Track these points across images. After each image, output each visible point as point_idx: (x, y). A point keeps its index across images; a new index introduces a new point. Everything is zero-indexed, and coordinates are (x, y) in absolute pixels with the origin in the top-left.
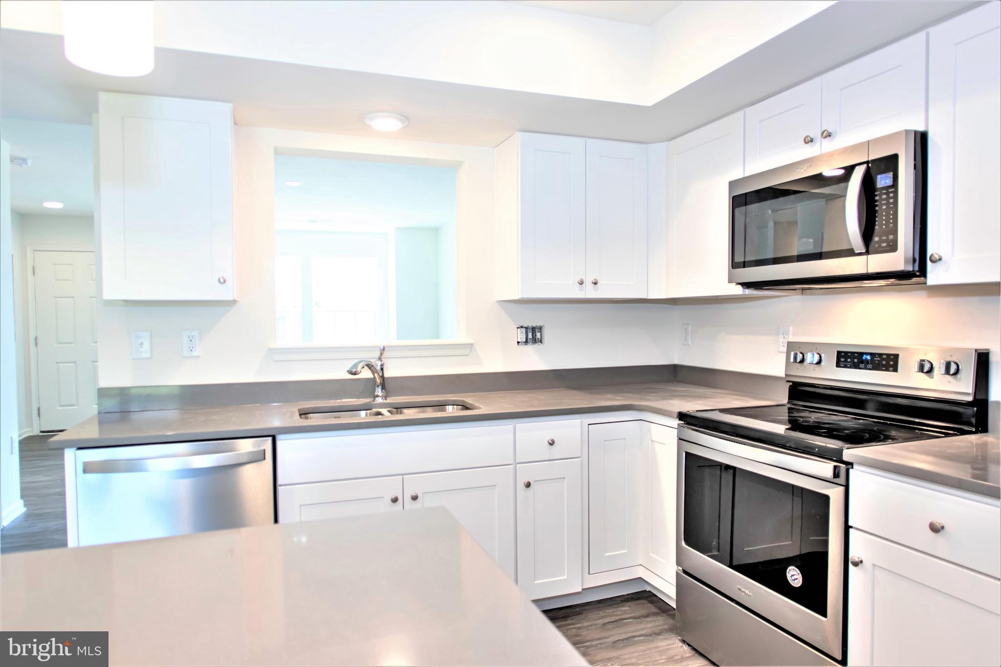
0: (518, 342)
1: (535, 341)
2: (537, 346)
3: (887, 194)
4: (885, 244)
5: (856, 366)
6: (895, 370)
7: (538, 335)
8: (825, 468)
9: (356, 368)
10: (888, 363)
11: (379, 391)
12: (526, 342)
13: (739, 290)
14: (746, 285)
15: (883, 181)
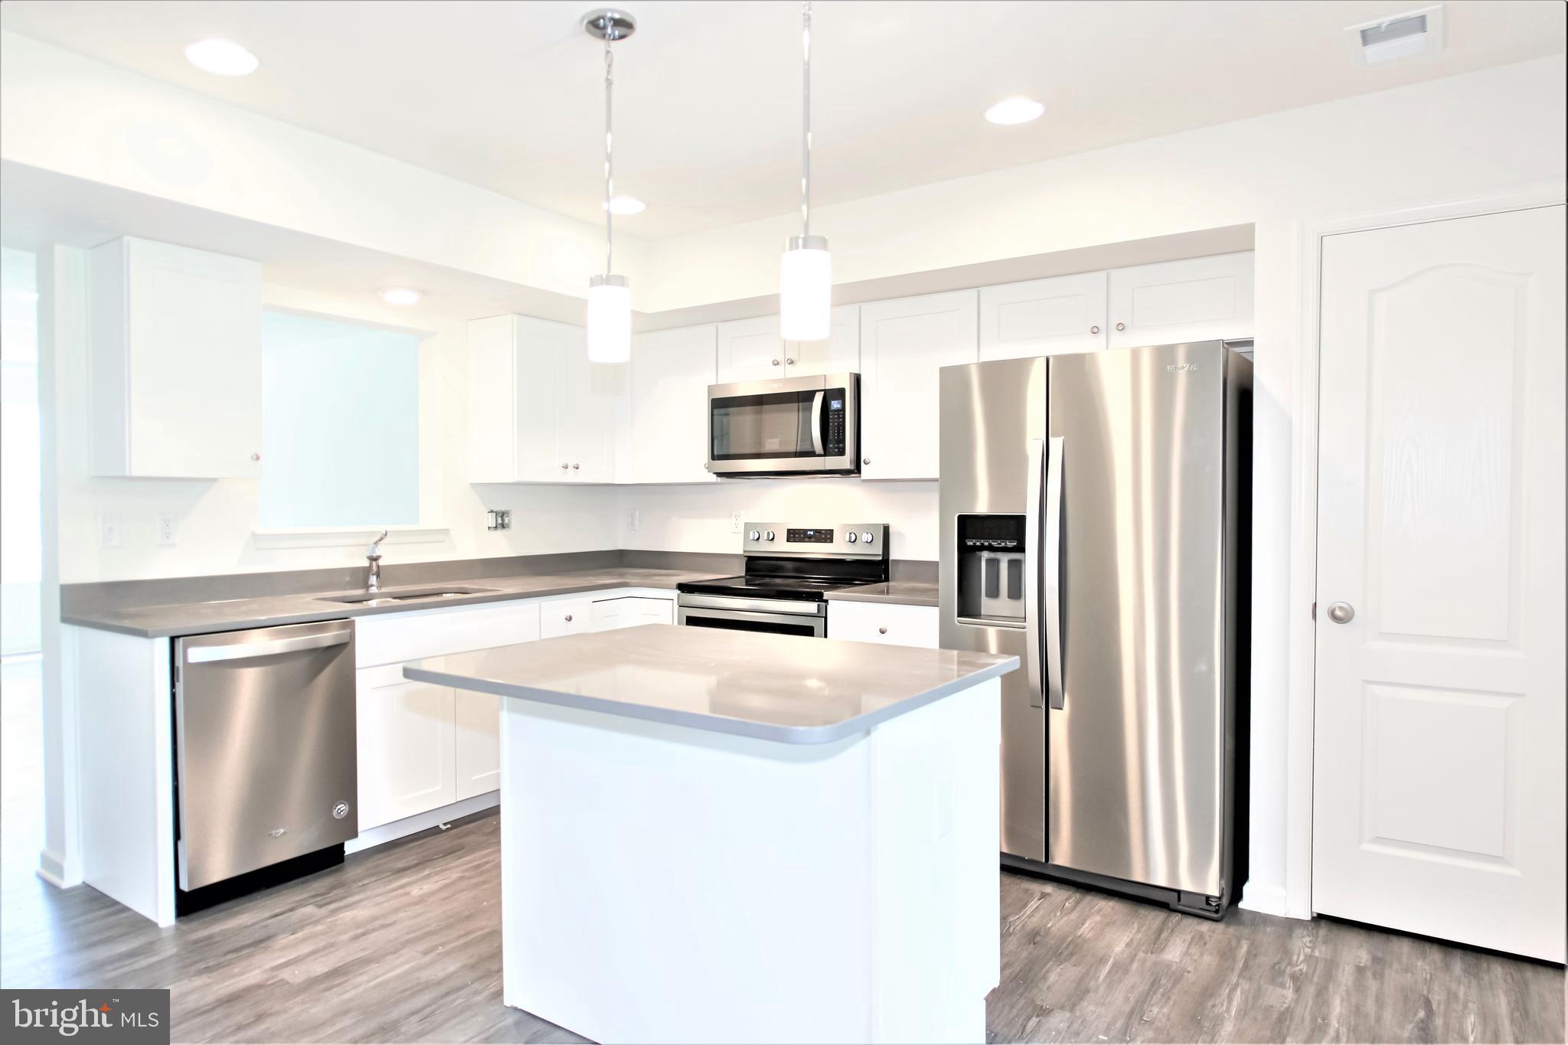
0: (489, 528)
1: (503, 526)
2: (505, 531)
3: (838, 415)
4: (837, 450)
5: (802, 540)
6: (832, 541)
7: (506, 520)
8: (811, 607)
9: (375, 552)
10: (826, 536)
11: (373, 580)
12: (496, 528)
13: (714, 478)
14: (720, 475)
15: (835, 405)
